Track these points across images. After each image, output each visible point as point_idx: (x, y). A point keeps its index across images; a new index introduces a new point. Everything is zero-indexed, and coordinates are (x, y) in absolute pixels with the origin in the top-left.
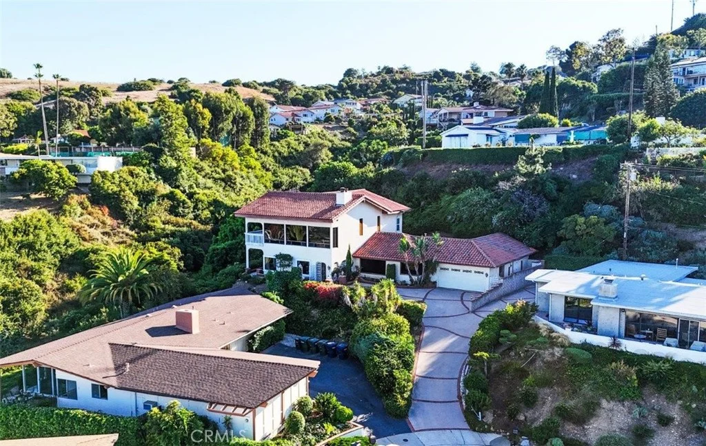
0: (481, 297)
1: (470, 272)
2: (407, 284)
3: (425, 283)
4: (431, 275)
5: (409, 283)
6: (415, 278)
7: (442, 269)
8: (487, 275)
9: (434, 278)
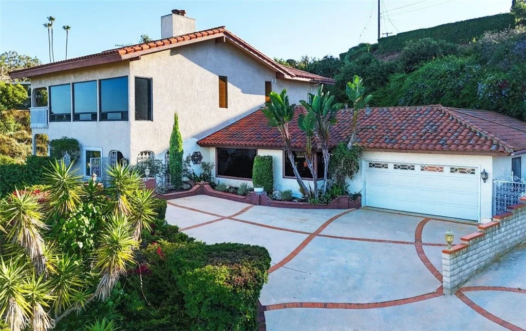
0: (481, 237)
1: (440, 169)
2: (292, 199)
3: (333, 197)
4: (347, 180)
5: (300, 195)
6: (309, 184)
7: (372, 165)
8: (485, 177)
9: (355, 185)
